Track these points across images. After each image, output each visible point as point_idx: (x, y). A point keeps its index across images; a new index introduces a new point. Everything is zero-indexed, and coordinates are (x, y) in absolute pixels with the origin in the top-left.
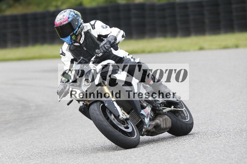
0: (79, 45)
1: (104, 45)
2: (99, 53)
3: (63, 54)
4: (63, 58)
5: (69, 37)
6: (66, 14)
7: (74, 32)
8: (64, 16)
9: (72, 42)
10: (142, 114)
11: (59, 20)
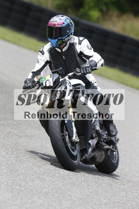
0: (60, 51)
1: (86, 68)
2: (78, 72)
3: (42, 53)
4: (40, 57)
5: (57, 40)
6: (63, 19)
7: (62, 38)
8: (60, 19)
9: (57, 46)
10: (90, 143)
11: (54, 21)
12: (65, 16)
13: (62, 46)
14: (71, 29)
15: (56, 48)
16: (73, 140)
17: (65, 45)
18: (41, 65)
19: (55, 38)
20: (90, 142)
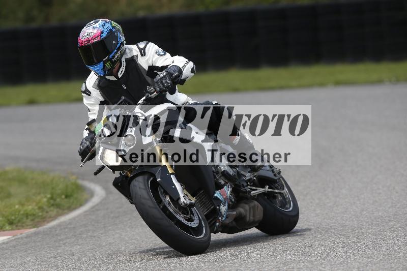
0: (116, 79)
1: (161, 80)
2: (152, 91)
3: (87, 92)
4: (87, 100)
5: (102, 64)
6: (98, 26)
7: (109, 57)
8: (94, 28)
9: (105, 72)
10: (216, 197)
11: (86, 34)
12: (101, 20)
13: (115, 70)
14: (117, 36)
15: (107, 77)
16: (182, 204)
17: (118, 65)
18: (95, 114)
19: (98, 62)
20: (216, 195)
